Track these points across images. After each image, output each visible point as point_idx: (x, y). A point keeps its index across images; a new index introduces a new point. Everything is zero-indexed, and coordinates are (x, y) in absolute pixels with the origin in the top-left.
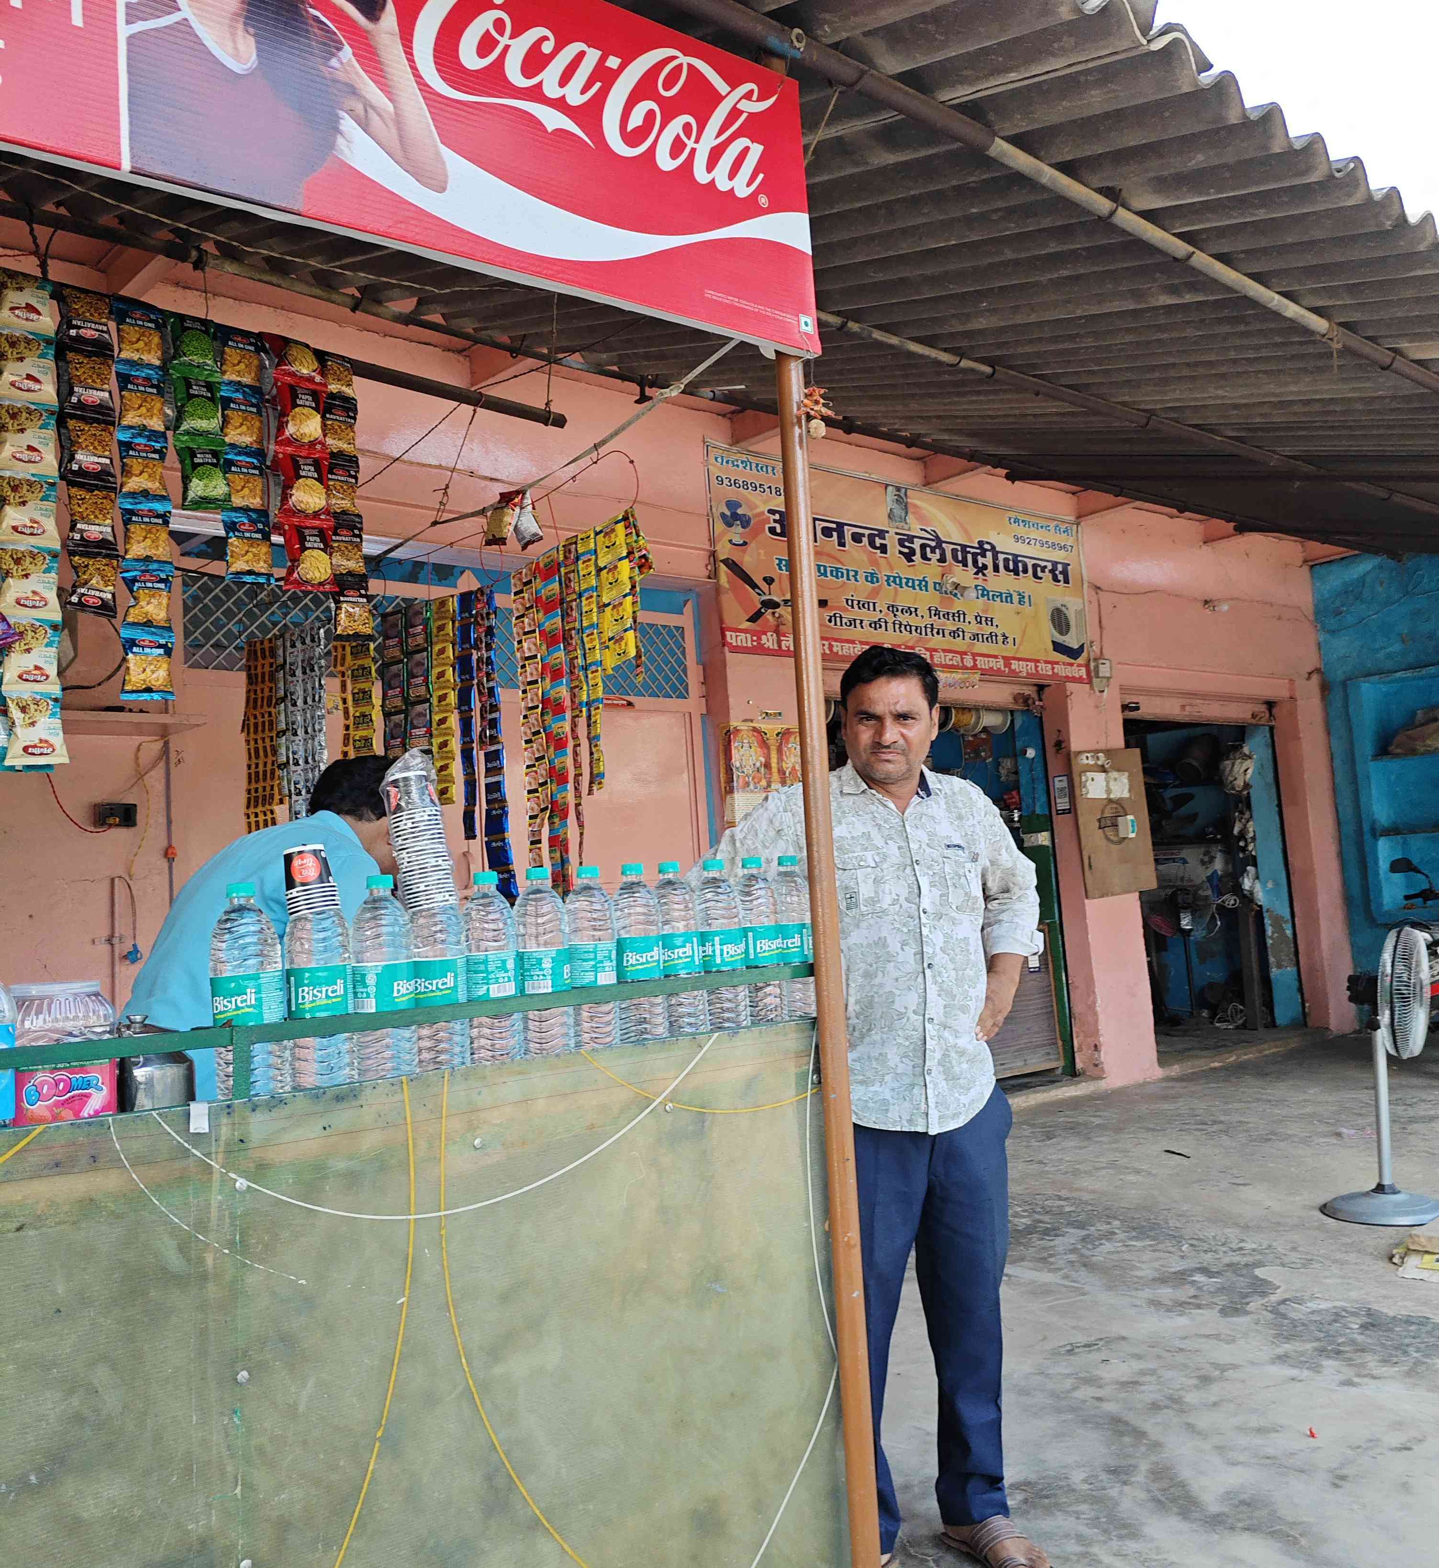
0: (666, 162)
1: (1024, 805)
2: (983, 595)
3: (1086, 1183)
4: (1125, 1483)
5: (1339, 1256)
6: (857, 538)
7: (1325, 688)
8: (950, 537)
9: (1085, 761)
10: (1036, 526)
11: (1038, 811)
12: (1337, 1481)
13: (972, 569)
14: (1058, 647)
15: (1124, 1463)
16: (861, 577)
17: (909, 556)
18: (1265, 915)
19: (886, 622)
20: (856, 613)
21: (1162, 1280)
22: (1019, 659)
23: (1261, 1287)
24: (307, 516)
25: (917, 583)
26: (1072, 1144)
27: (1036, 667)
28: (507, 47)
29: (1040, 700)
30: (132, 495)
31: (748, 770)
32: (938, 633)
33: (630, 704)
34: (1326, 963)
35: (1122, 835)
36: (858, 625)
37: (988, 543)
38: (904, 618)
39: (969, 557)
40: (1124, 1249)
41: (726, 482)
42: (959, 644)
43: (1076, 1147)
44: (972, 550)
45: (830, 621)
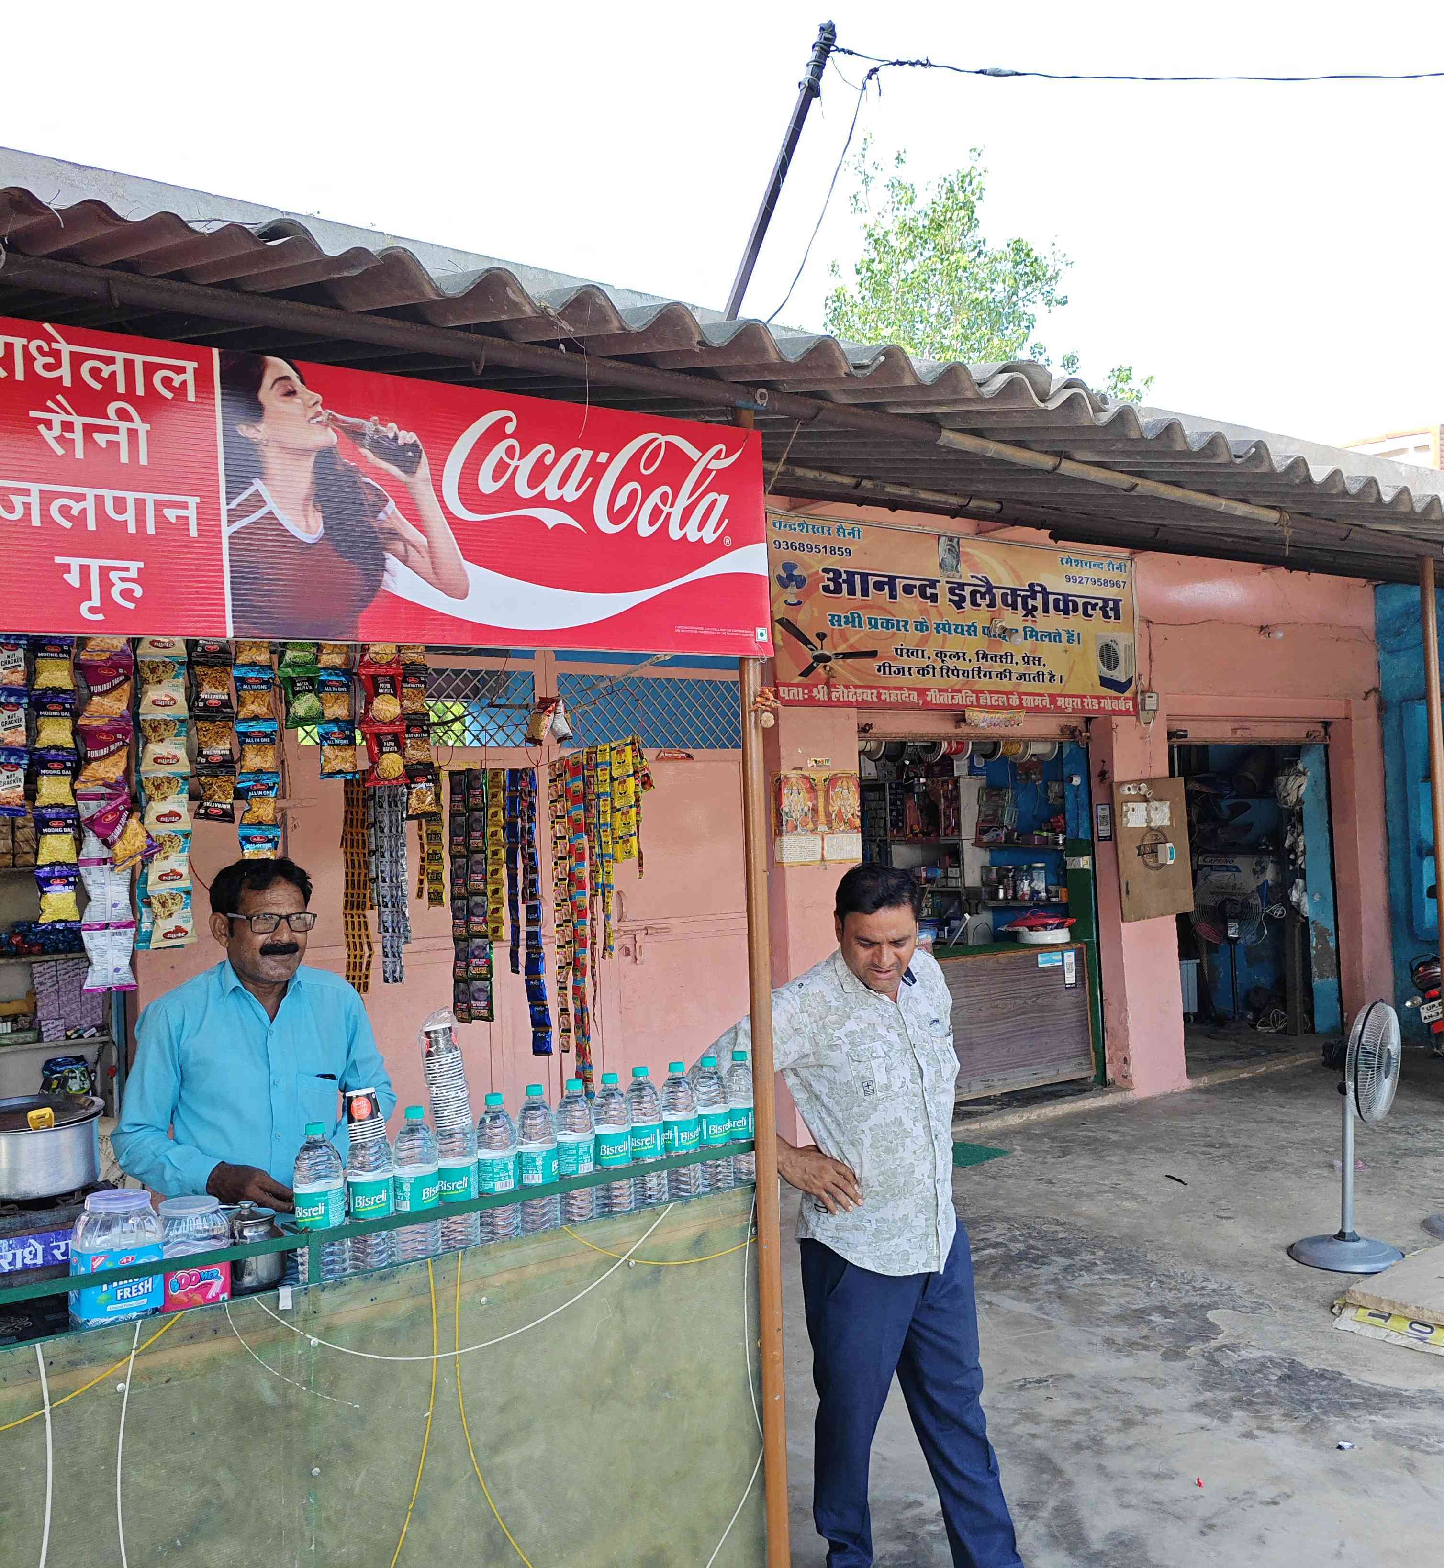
0: (645, 530)
1: (1068, 829)
2: (1031, 637)
3: (1087, 1207)
4: (1032, 1518)
5: (1289, 1301)
6: (908, 590)
7: (1382, 707)
8: (1001, 582)
9: (1127, 792)
10: (1089, 565)
11: (1081, 836)
12: (1205, 1530)
13: (1021, 611)
14: (1105, 682)
15: (1035, 1498)
16: (911, 626)
17: (959, 604)
18: (1311, 926)
19: (934, 668)
20: (906, 661)
21: (1122, 1318)
22: (1065, 696)
23: (1208, 1330)
24: (385, 724)
25: (966, 628)
26: (1084, 1162)
27: (1083, 702)
28: (517, 467)
29: (1087, 731)
30: (245, 720)
31: (797, 815)
32: (985, 675)
33: (689, 756)
34: (1365, 976)
35: (1161, 861)
36: (906, 673)
37: (1038, 585)
38: (951, 663)
39: (1019, 599)
40: (1099, 1282)
41: (783, 545)
42: (1006, 684)
43: (1085, 1167)
44: (1022, 593)
45: (879, 670)
